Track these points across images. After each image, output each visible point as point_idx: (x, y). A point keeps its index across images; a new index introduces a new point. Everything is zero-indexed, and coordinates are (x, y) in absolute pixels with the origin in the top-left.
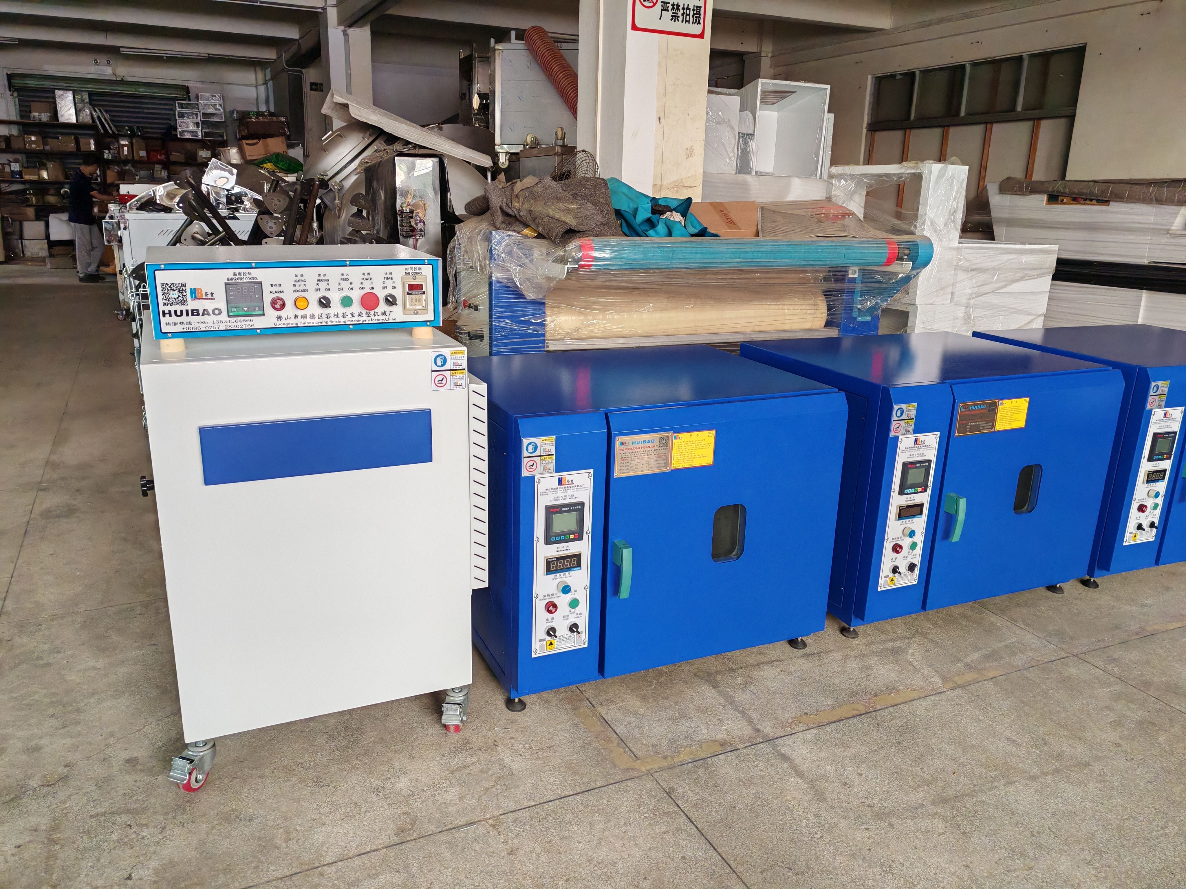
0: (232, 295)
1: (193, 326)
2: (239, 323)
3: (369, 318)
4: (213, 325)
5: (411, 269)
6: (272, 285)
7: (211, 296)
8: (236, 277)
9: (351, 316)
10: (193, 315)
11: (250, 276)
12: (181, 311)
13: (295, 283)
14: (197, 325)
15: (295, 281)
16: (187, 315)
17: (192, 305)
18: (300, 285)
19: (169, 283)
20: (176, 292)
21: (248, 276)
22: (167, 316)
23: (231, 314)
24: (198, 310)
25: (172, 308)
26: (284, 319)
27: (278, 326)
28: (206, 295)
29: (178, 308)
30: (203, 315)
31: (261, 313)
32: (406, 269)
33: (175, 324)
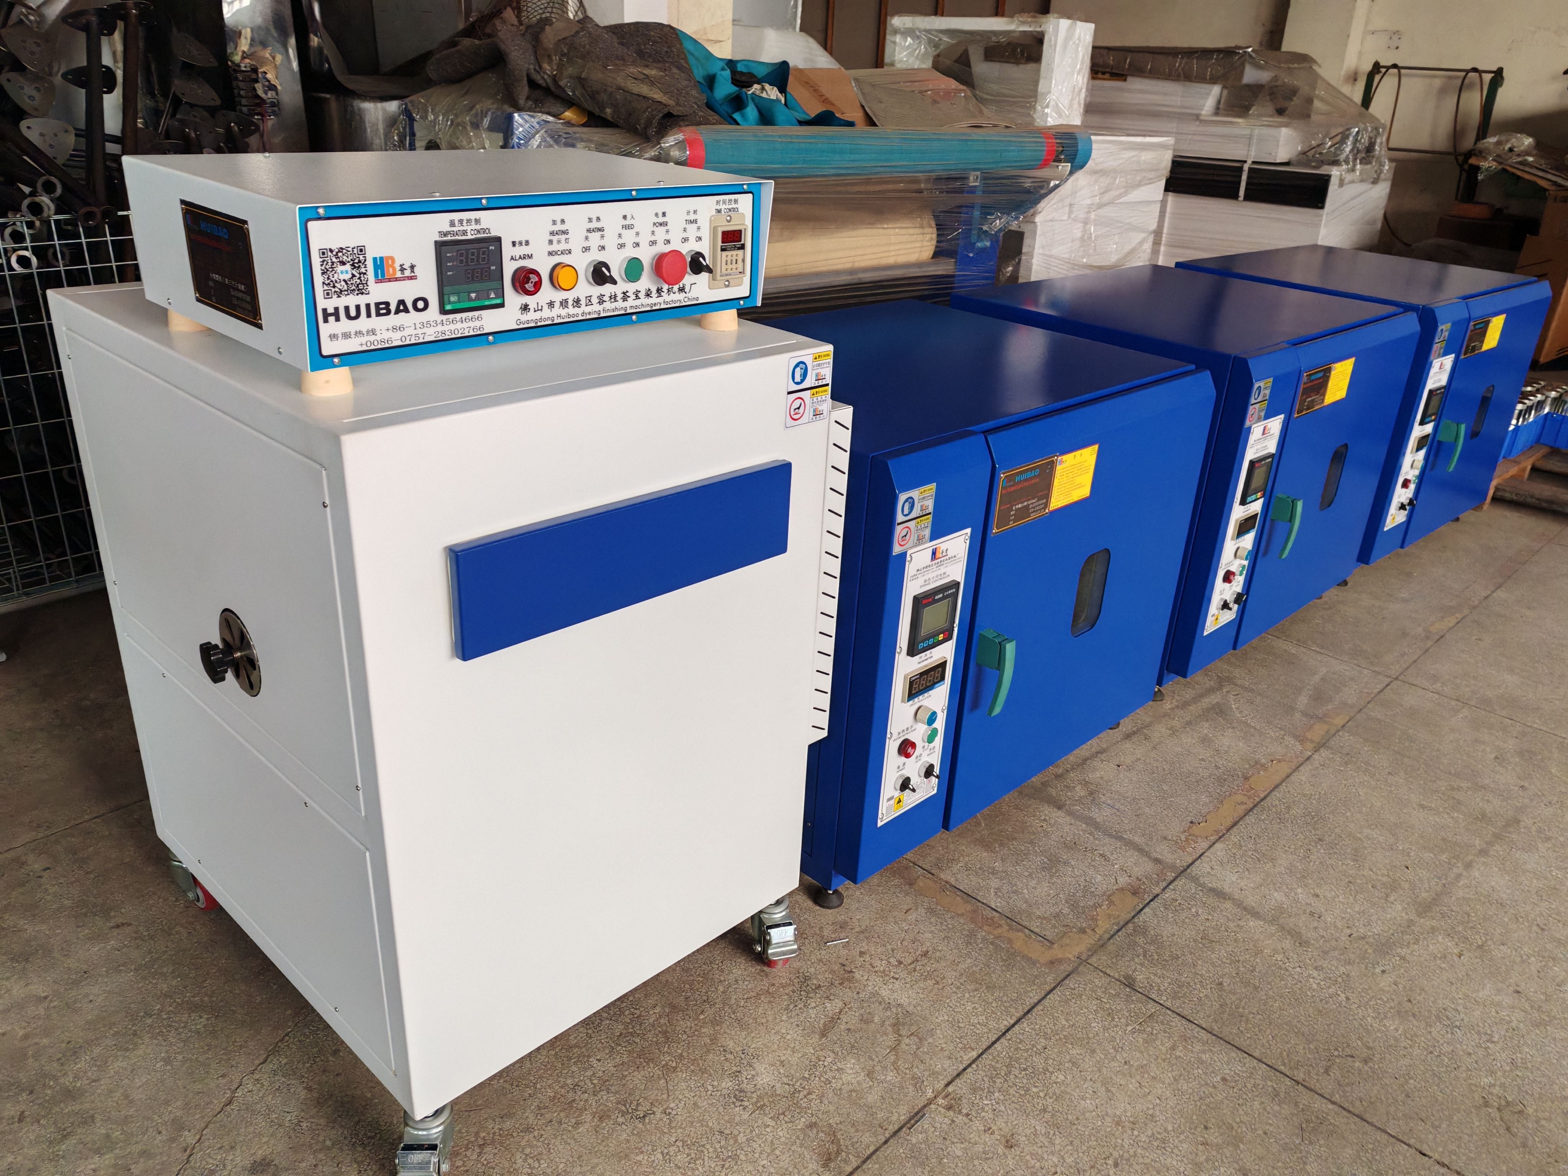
0: (450, 269)
1: (379, 337)
2: (459, 326)
3: (660, 300)
4: (414, 332)
5: (724, 202)
6: (514, 244)
7: (409, 274)
8: (455, 229)
9: (634, 297)
10: (378, 314)
11: (478, 227)
12: (358, 307)
13: (552, 238)
14: (386, 335)
15: (552, 233)
16: (369, 315)
17: (378, 292)
18: (559, 242)
19: (335, 247)
20: (348, 267)
21: (474, 227)
22: (332, 319)
23: (448, 307)
24: (387, 304)
25: (341, 302)
26: (532, 310)
27: (522, 326)
28: (402, 270)
29: (352, 301)
30: (398, 311)
31: (499, 301)
32: (718, 202)
33: (347, 336)
